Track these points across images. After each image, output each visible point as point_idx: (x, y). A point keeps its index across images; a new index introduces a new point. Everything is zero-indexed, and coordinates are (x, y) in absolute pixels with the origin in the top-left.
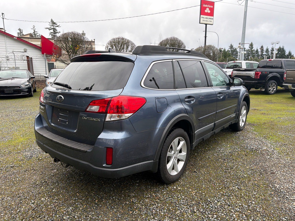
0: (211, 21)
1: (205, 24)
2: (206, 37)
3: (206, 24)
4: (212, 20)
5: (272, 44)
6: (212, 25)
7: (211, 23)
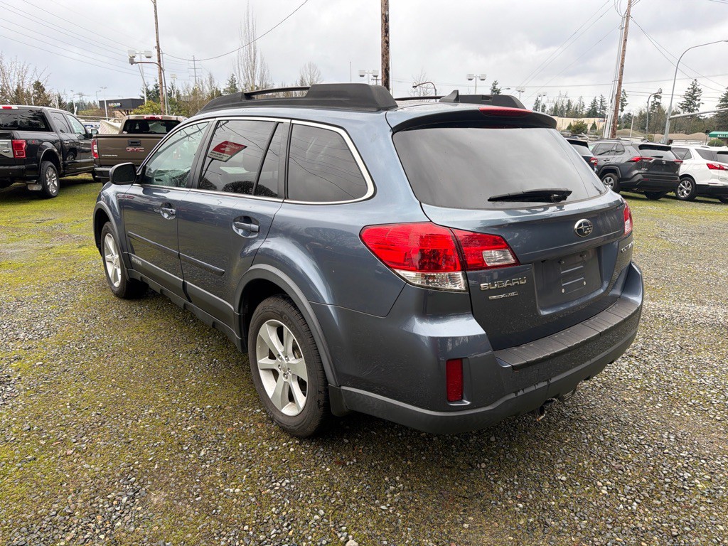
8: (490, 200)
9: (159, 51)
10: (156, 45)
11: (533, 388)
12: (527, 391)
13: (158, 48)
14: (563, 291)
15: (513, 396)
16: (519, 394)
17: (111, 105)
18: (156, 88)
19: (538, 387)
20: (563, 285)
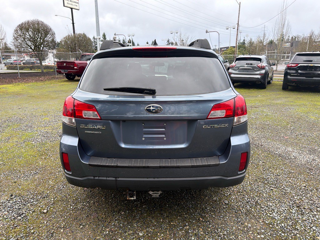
0: (77, 6)
1: (70, 8)
2: (73, 24)
3: (72, 9)
4: (77, 4)
5: (129, 36)
6: (79, 10)
7: (77, 8)
8: (105, 90)
9: (238, 25)
10: (237, 23)
11: (105, 178)
12: (100, 178)
13: (238, 24)
14: (143, 139)
15: (92, 178)
16: (96, 178)
17: (223, 49)
18: (244, 41)
19: (108, 179)
20: (144, 136)
